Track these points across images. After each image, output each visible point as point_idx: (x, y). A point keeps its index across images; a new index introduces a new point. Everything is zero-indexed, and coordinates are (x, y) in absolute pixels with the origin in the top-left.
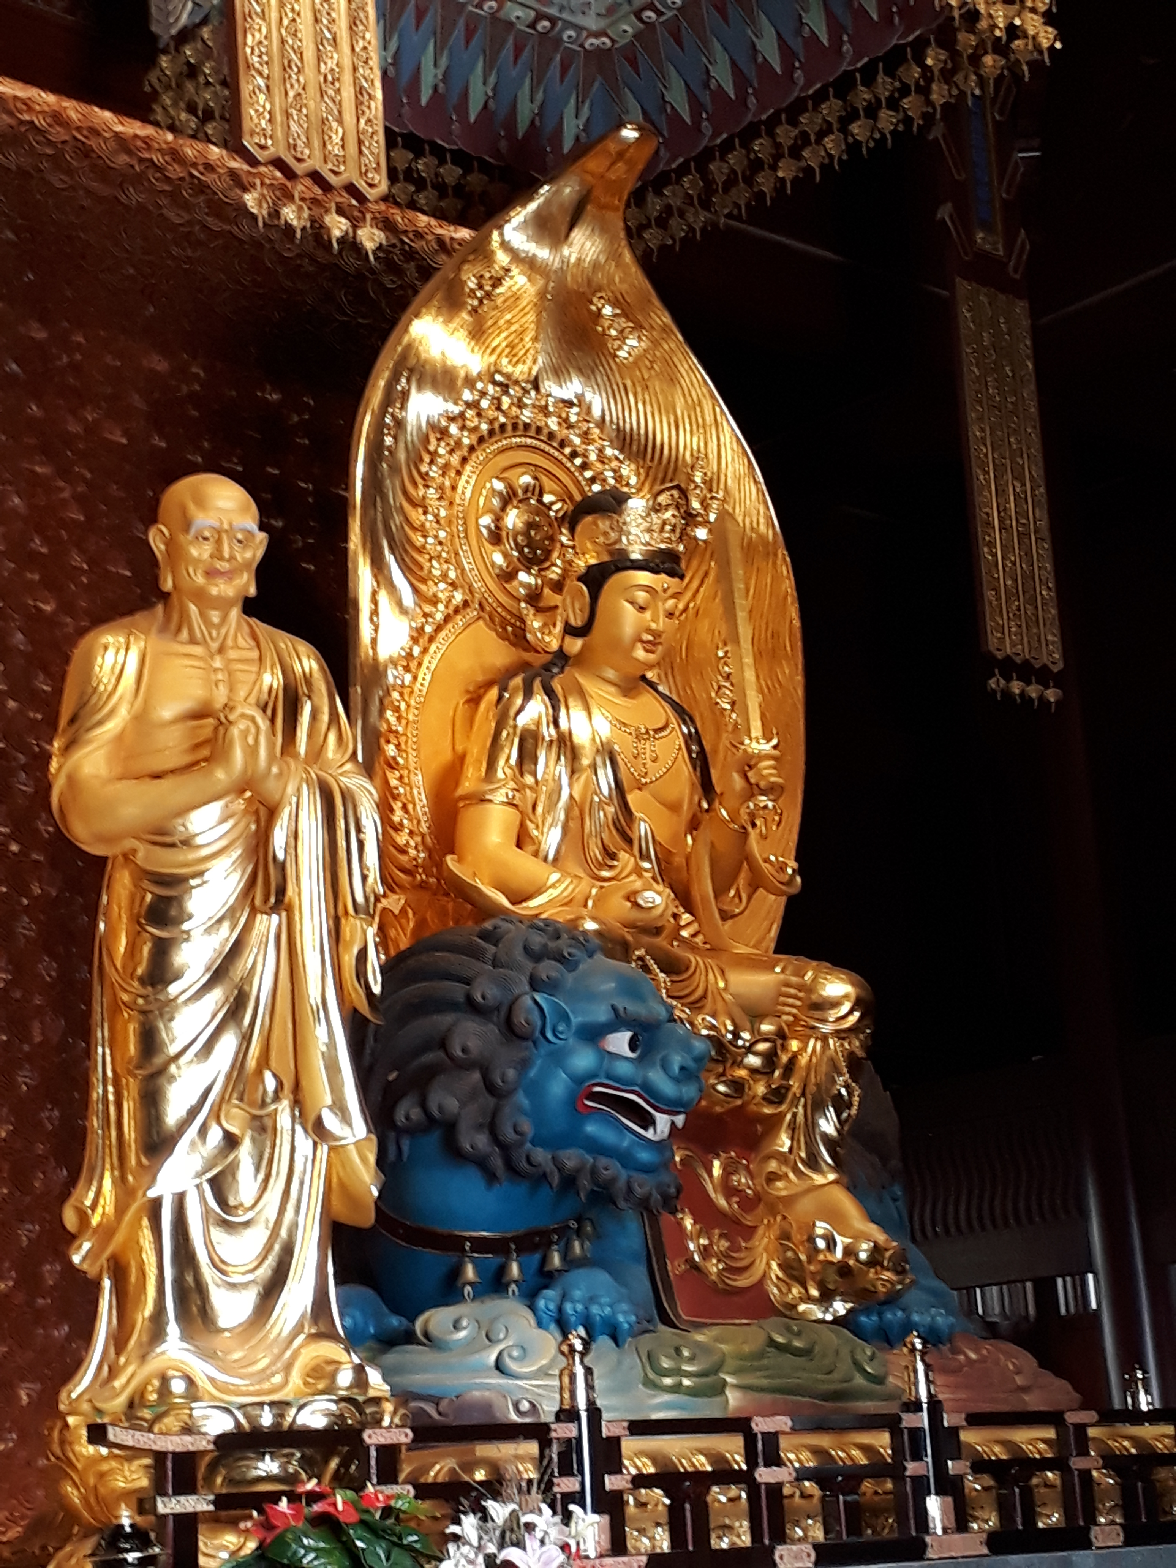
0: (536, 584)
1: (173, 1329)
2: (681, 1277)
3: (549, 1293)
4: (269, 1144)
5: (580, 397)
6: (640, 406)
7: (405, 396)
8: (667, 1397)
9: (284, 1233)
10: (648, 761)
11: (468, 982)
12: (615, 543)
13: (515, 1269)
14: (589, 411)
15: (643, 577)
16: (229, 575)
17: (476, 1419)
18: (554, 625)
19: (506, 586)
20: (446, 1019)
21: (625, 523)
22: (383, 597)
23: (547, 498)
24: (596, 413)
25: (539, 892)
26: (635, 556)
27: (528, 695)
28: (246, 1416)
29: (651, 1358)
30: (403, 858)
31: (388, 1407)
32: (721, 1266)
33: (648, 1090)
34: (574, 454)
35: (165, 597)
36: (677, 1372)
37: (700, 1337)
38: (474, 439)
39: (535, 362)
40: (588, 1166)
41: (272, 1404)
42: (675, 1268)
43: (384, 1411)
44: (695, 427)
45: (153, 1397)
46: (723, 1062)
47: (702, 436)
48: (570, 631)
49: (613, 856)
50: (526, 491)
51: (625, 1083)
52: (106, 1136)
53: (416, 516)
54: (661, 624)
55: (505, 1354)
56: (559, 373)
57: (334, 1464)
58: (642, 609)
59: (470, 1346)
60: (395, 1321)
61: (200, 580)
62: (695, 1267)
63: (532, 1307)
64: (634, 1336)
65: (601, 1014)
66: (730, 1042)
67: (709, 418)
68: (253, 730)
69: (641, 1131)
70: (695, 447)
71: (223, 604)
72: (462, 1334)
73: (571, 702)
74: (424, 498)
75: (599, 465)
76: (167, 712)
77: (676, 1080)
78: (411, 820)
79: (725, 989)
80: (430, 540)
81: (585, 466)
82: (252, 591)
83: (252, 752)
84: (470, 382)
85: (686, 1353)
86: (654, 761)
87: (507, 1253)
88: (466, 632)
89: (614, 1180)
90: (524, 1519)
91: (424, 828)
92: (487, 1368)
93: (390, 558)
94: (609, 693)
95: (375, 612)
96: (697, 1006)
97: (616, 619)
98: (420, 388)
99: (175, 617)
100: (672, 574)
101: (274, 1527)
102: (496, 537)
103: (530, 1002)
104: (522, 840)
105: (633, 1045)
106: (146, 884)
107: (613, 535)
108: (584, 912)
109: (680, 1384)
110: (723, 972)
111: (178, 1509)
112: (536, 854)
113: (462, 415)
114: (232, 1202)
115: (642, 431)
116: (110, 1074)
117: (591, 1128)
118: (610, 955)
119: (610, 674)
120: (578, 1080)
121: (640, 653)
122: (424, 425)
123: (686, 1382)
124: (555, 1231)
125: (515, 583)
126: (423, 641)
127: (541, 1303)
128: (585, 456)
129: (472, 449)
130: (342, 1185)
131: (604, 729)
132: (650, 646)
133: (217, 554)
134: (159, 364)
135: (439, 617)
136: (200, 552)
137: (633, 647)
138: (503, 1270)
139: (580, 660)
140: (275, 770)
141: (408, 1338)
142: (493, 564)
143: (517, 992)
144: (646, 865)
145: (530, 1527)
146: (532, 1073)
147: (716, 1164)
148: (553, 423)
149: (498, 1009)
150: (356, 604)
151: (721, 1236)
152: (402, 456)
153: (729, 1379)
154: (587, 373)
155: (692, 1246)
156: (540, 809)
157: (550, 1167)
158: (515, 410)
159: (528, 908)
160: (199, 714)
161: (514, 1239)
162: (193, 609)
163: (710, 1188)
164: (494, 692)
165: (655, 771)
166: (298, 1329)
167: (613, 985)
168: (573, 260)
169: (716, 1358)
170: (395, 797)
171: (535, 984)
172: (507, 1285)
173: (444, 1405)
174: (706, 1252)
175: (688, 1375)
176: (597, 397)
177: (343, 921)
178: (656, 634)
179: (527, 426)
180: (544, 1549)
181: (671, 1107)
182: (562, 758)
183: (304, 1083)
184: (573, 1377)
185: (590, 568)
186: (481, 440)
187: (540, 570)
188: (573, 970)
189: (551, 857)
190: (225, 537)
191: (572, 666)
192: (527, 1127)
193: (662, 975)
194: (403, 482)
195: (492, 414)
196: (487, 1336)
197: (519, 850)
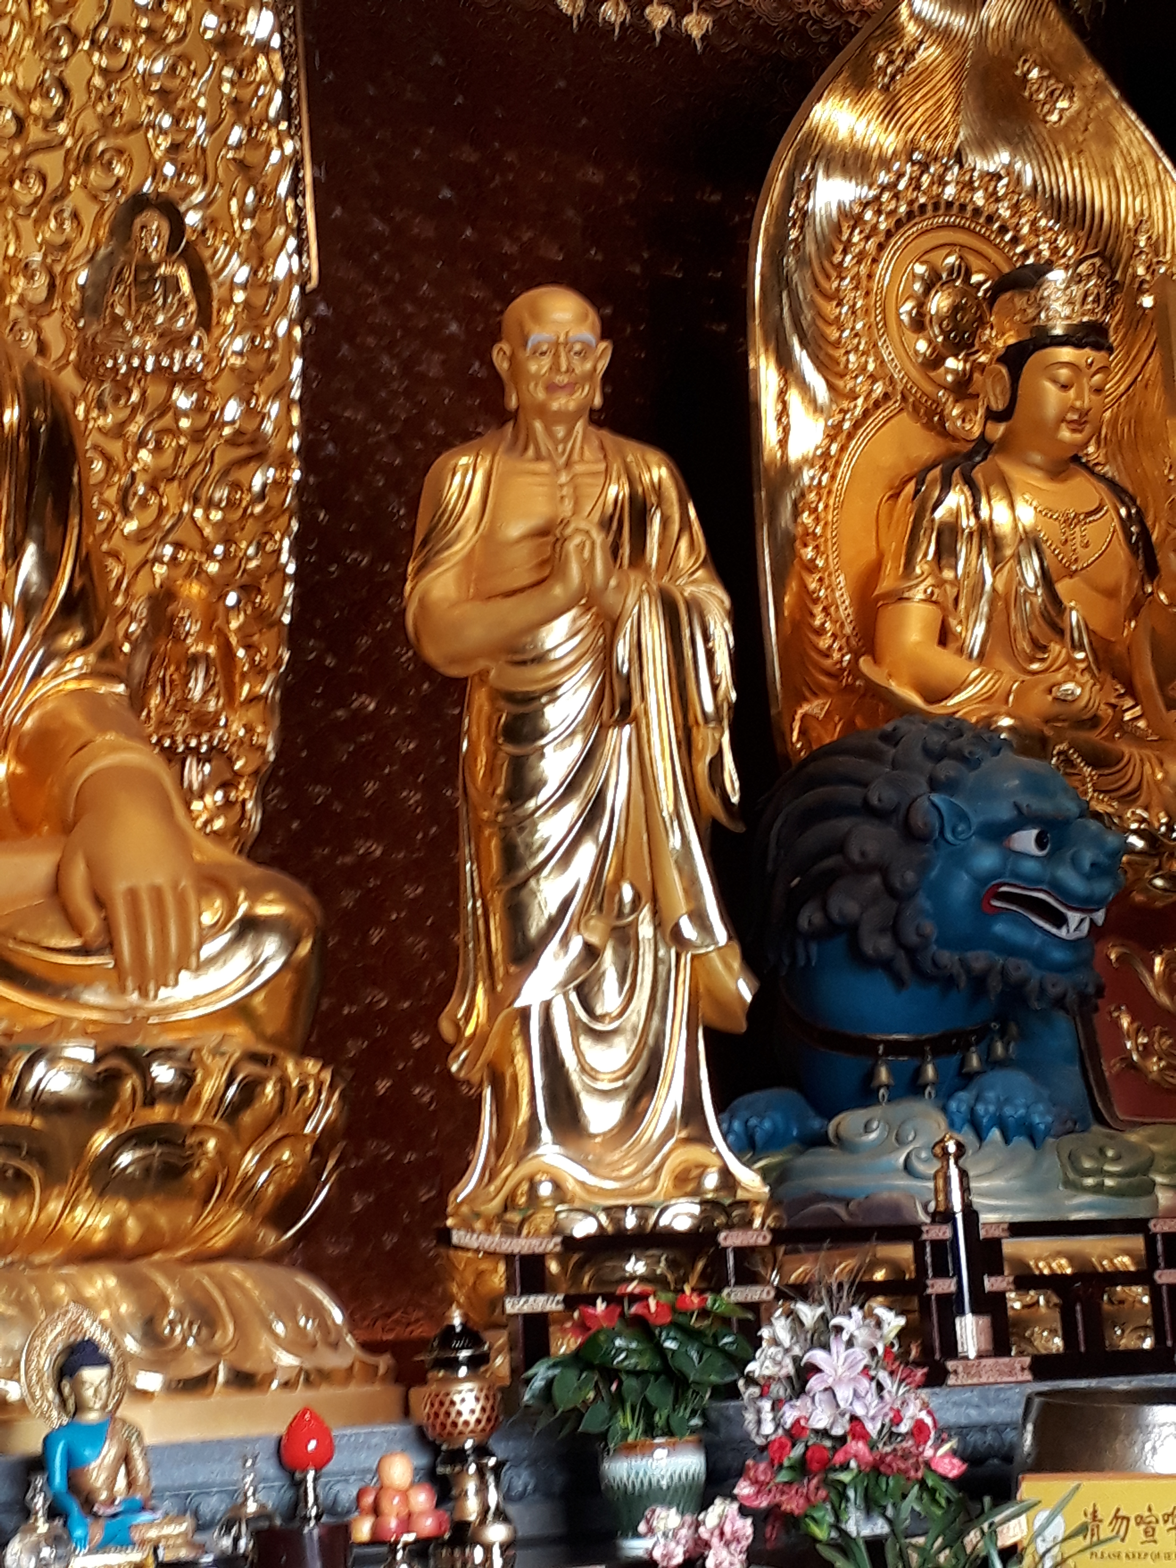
0: (964, 370)
1: (546, 1134)
2: (1118, 1075)
3: (962, 1095)
4: (632, 954)
5: (1009, 168)
6: (1076, 172)
7: (810, 185)
8: (1087, 1198)
9: (651, 1040)
10: (1078, 546)
11: (865, 785)
12: (1034, 319)
13: (930, 1071)
14: (1019, 180)
15: (1066, 353)
16: (570, 388)
17: (883, 1220)
18: (976, 413)
19: (932, 374)
20: (844, 824)
21: (1042, 298)
22: (794, 396)
23: (976, 278)
24: (1028, 181)
25: (959, 690)
26: (1058, 331)
27: (946, 487)
28: (612, 1220)
29: (1073, 1160)
30: (828, 663)
31: (759, 1210)
32: (1162, 1064)
33: (1057, 888)
34: (1003, 230)
35: (514, 416)
36: (1100, 1172)
37: (1133, 1137)
38: (892, 221)
39: (957, 135)
40: (999, 967)
41: (634, 1207)
42: (1111, 1067)
43: (753, 1214)
44: (1136, 189)
45: (522, 1200)
46: (1159, 855)
47: (1145, 198)
48: (992, 416)
49: (1044, 649)
50: (951, 273)
51: (1034, 882)
52: (477, 948)
53: (830, 309)
54: (1088, 400)
55: (913, 1158)
56: (984, 146)
57: (700, 1265)
58: (1065, 387)
59: (880, 1148)
60: (816, 1123)
61: (541, 395)
62: (1132, 1065)
63: (944, 1109)
64: (1057, 1136)
65: (1004, 812)
66: (1163, 835)
67: (1152, 176)
68: (588, 545)
69: (1054, 930)
70: (1138, 209)
71: (569, 419)
72: (873, 1136)
73: (993, 491)
74: (838, 289)
75: (1032, 237)
76: (515, 530)
77: (1088, 877)
78: (834, 622)
79: (1164, 779)
80: (846, 333)
81: (1015, 241)
82: (598, 401)
83: (588, 566)
84: (885, 163)
85: (1110, 1153)
86: (1087, 545)
87: (922, 1055)
88: (888, 425)
89: (1024, 982)
90: (835, 1321)
91: (848, 630)
92: (896, 1170)
93: (801, 356)
94: (1036, 478)
95: (784, 412)
96: (1129, 799)
97: (1038, 400)
98: (828, 175)
99: (522, 437)
100: (1097, 347)
101: (589, 1329)
102: (919, 323)
103: (927, 803)
104: (944, 637)
105: (1040, 842)
106: (502, 704)
107: (1031, 312)
108: (1004, 709)
109: (1103, 1184)
110: (1161, 764)
111: (526, 1309)
112: (961, 651)
113: (877, 198)
114: (599, 1011)
115: (1079, 198)
116: (477, 889)
117: (1000, 928)
118: (1025, 751)
119: (1037, 458)
120: (981, 880)
121: (1065, 434)
122: (834, 213)
123: (1109, 1182)
124: (973, 1032)
125: (942, 370)
126: (842, 437)
127: (953, 1105)
128: (1017, 228)
129: (889, 234)
130: (709, 992)
131: (1027, 515)
132: (1077, 426)
133: (555, 367)
134: (594, 176)
135: (858, 412)
136: (538, 367)
137: (1057, 428)
138: (919, 1072)
139: (1005, 446)
140: (613, 583)
141: (821, 1140)
142: (916, 352)
143: (914, 794)
144: (1080, 655)
145: (839, 1329)
146: (934, 874)
147: (1158, 960)
148: (979, 198)
149: (895, 810)
150: (757, 406)
151: (1162, 1034)
152: (810, 247)
153: (1159, 1179)
154: (1016, 143)
155: (1129, 1045)
156: (962, 606)
157: (956, 969)
158: (935, 190)
159: (945, 707)
160: (543, 532)
161: (928, 1041)
162: (538, 425)
163: (1151, 985)
164: (910, 487)
165: (1087, 556)
166: (668, 1133)
167: (1017, 782)
168: (992, 24)
169: (1144, 1158)
170: (816, 601)
171: (934, 785)
172: (925, 1087)
173: (852, 1205)
174: (1146, 1051)
175: (1111, 1175)
176: (1028, 167)
177: (694, 730)
178: (1084, 413)
179: (949, 205)
180: (851, 1351)
181: (1085, 905)
182: (984, 551)
183: (660, 894)
184: (947, 1180)
185: (1009, 348)
186: (899, 224)
187: (968, 355)
188: (975, 769)
189: (976, 653)
190: (561, 348)
191: (997, 452)
192: (929, 927)
193: (1087, 770)
194: (813, 273)
195: (911, 195)
196: (897, 1140)
197: (939, 649)
